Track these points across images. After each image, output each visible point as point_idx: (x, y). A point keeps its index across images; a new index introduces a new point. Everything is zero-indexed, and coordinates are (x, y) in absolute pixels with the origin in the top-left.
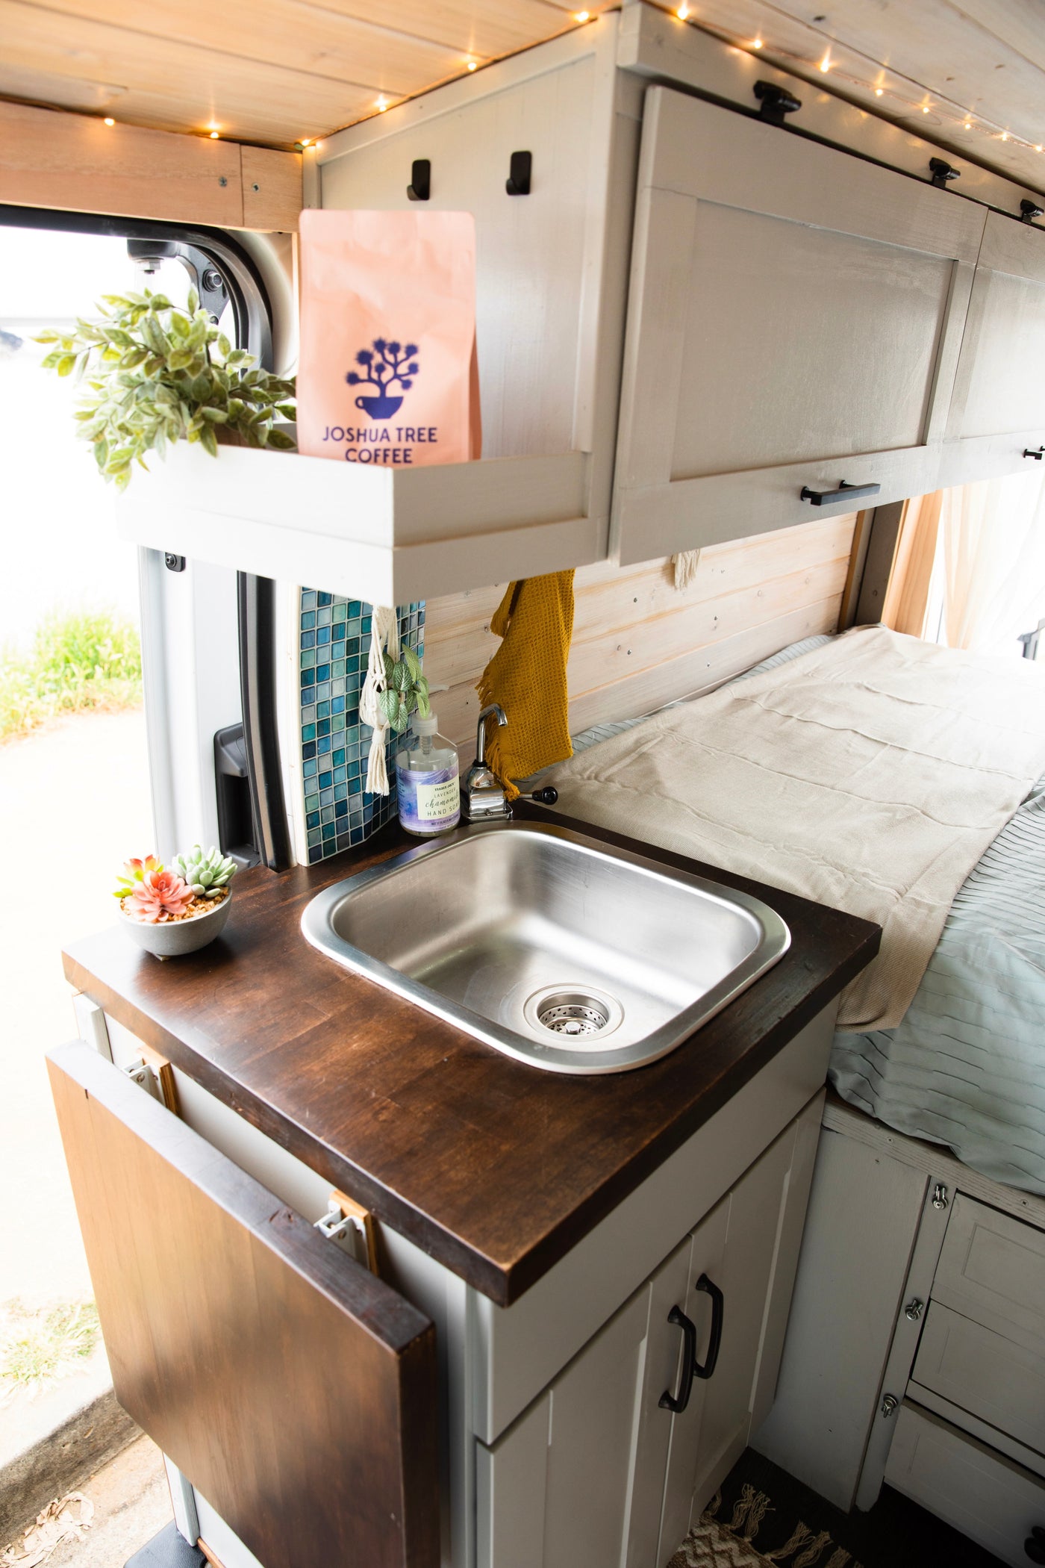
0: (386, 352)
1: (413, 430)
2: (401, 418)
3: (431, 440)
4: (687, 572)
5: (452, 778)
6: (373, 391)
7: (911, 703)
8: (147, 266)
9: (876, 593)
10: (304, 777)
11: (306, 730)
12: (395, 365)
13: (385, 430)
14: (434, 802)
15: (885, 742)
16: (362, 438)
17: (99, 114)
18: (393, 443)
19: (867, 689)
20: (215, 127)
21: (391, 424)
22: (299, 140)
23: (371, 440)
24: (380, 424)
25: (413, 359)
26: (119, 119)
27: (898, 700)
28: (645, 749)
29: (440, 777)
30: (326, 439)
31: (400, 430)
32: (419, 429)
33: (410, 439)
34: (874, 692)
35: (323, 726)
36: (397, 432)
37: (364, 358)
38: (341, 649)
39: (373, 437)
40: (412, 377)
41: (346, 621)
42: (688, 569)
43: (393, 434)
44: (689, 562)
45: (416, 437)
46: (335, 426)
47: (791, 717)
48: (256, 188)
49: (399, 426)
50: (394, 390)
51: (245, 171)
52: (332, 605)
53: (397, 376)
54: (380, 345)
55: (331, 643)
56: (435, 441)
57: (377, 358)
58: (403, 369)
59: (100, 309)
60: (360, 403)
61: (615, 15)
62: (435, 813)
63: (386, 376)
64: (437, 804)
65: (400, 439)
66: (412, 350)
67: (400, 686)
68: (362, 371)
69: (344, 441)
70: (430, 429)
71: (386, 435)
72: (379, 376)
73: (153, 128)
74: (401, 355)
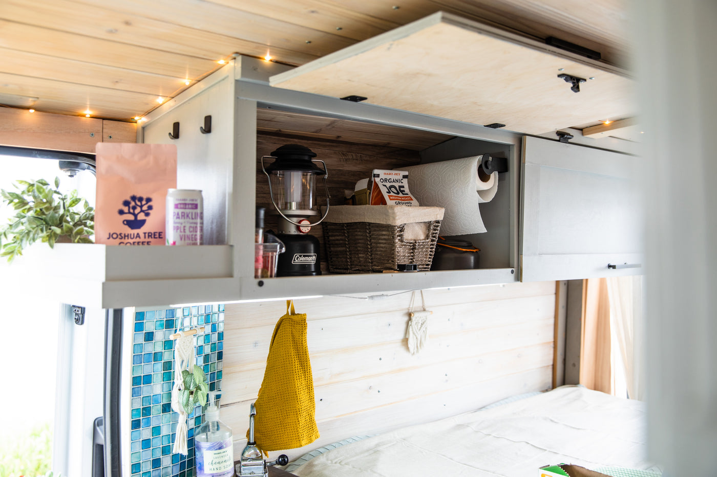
0: (137, 201)
1: (151, 233)
2: (145, 228)
3: (160, 238)
4: (419, 345)
5: (226, 447)
6: (131, 217)
7: (578, 429)
8: (69, 173)
9: (574, 365)
10: (132, 440)
11: (134, 412)
12: (141, 206)
13: (138, 234)
14: (214, 462)
15: (545, 449)
16: (126, 238)
17: (28, 108)
18: (142, 239)
19: (551, 420)
20: (88, 113)
21: (141, 231)
22: (133, 117)
23: (131, 238)
24: (135, 231)
25: (149, 204)
26: (37, 109)
27: (571, 427)
28: (380, 448)
29: (217, 446)
30: (109, 238)
31: (145, 233)
32: (154, 233)
33: (150, 237)
34: (556, 422)
35: (147, 411)
36: (143, 235)
37: (126, 203)
38: (159, 366)
39: (132, 237)
40: (150, 211)
41: (163, 351)
42: (419, 342)
43: (142, 235)
44: (419, 338)
45: (153, 236)
46: (114, 232)
47: (490, 435)
48: (110, 137)
49: (145, 231)
50: (141, 217)
51: (104, 130)
52: (154, 341)
53: (142, 211)
54: (134, 198)
55: (153, 363)
56: (162, 238)
57: (133, 204)
58: (145, 208)
59: (14, 185)
60: (125, 222)
61: (234, 60)
62: (214, 469)
63: (138, 210)
64: (215, 463)
65: (145, 237)
66: (149, 200)
67: (190, 387)
68: (126, 209)
69: (118, 239)
70: (159, 233)
71: (138, 236)
72: (134, 211)
73: (55, 113)
74: (144, 202)
